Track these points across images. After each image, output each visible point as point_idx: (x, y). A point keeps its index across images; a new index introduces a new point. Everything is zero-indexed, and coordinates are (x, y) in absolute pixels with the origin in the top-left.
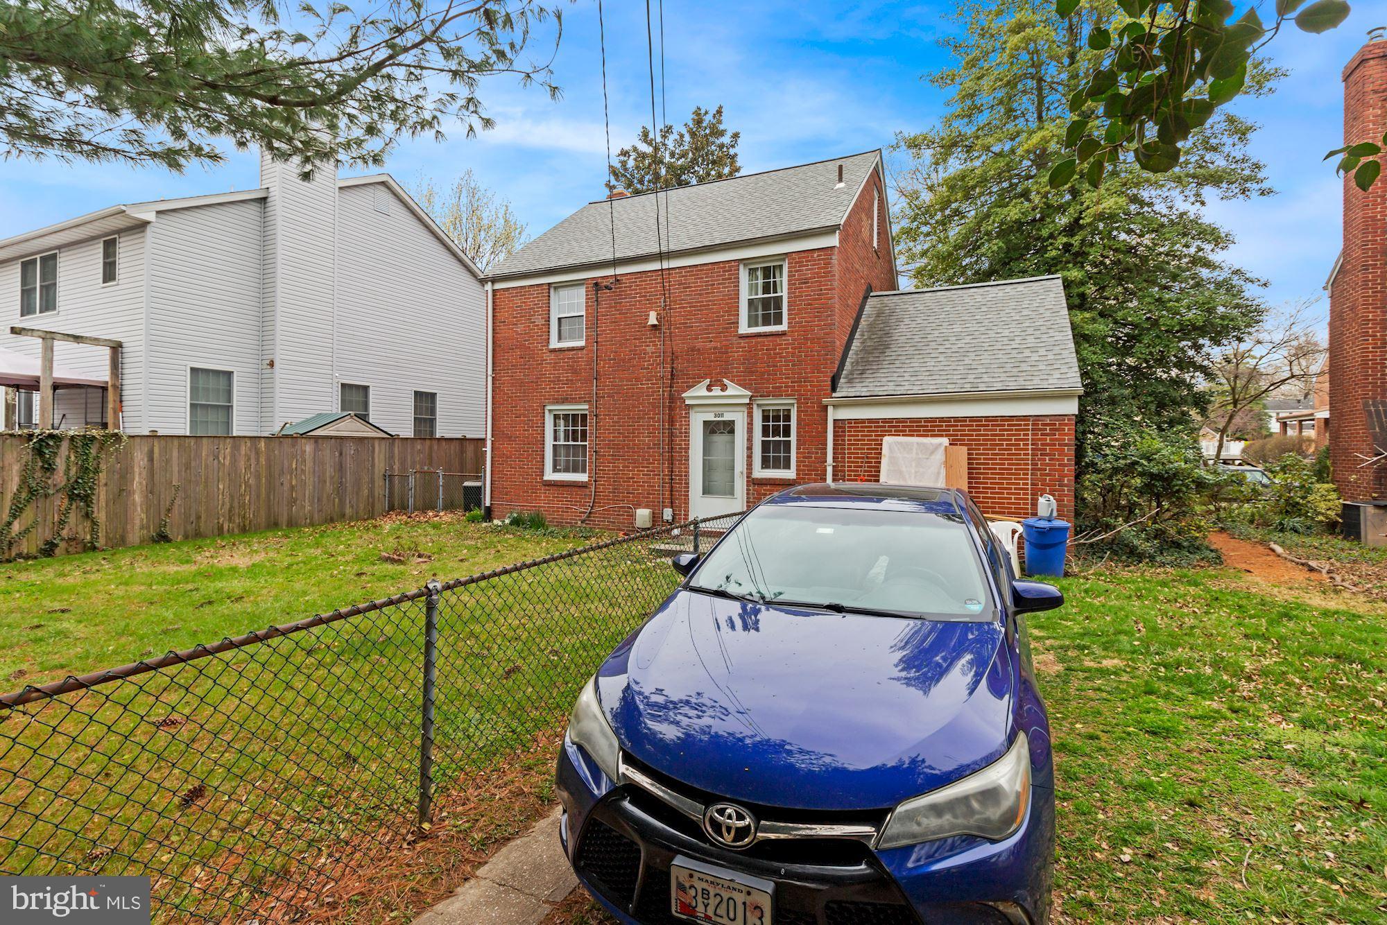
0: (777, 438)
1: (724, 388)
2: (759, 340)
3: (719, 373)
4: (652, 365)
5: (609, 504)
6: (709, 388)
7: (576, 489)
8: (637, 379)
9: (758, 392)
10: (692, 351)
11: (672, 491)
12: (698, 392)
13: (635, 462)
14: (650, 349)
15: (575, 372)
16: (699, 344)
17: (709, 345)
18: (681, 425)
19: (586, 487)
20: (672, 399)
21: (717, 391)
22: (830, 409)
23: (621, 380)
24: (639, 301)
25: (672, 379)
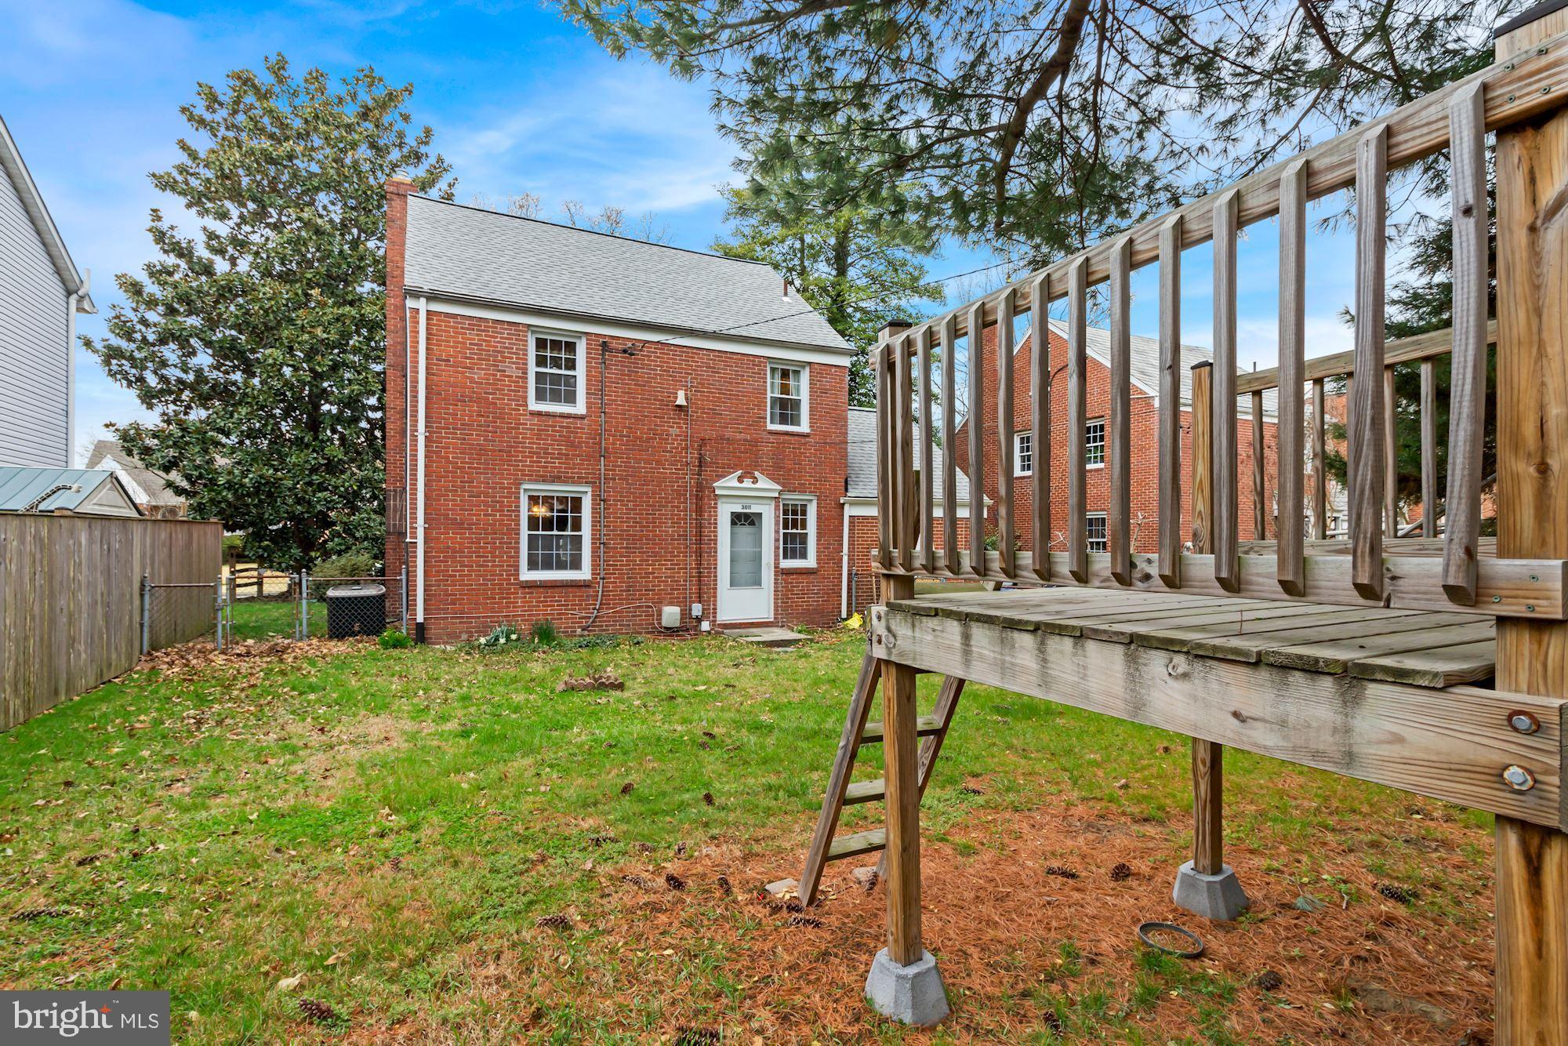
0: (794, 531)
1: (755, 480)
2: (786, 438)
3: (750, 465)
4: (677, 448)
5: (622, 604)
6: (740, 480)
7: (575, 589)
8: (658, 462)
9: (787, 488)
10: (722, 439)
11: (700, 585)
12: (728, 484)
13: (655, 554)
14: (674, 431)
15: (571, 445)
16: (729, 433)
17: (739, 436)
18: (710, 516)
19: (589, 586)
20: (700, 487)
21: (747, 483)
22: (846, 507)
23: (638, 461)
24: (660, 375)
25: (700, 466)
